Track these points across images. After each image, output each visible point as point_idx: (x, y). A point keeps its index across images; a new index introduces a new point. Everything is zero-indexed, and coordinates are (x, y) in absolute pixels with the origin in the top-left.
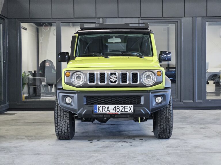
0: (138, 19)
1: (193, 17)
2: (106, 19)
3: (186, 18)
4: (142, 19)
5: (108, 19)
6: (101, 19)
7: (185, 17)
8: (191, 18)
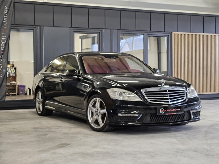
0: (69, 28)
1: (111, 29)
2: (43, 27)
3: (106, 30)
4: (72, 28)
5: (45, 27)
6: (38, 27)
7: (105, 28)
8: (109, 30)
